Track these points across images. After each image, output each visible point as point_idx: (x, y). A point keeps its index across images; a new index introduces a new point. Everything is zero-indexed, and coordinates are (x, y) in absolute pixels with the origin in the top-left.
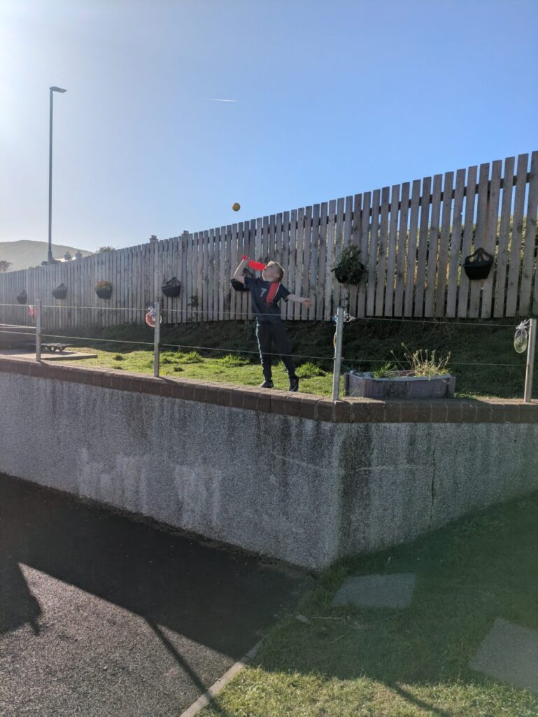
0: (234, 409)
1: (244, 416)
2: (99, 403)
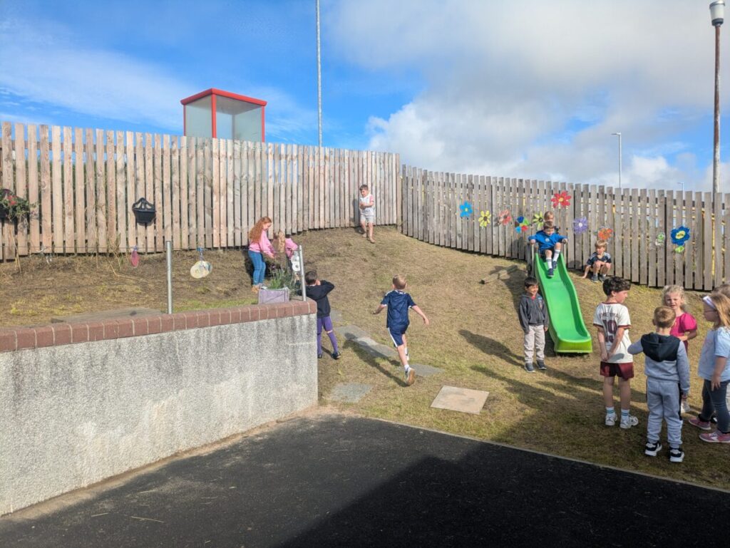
0: (261, 322)
1: (268, 323)
2: (112, 357)
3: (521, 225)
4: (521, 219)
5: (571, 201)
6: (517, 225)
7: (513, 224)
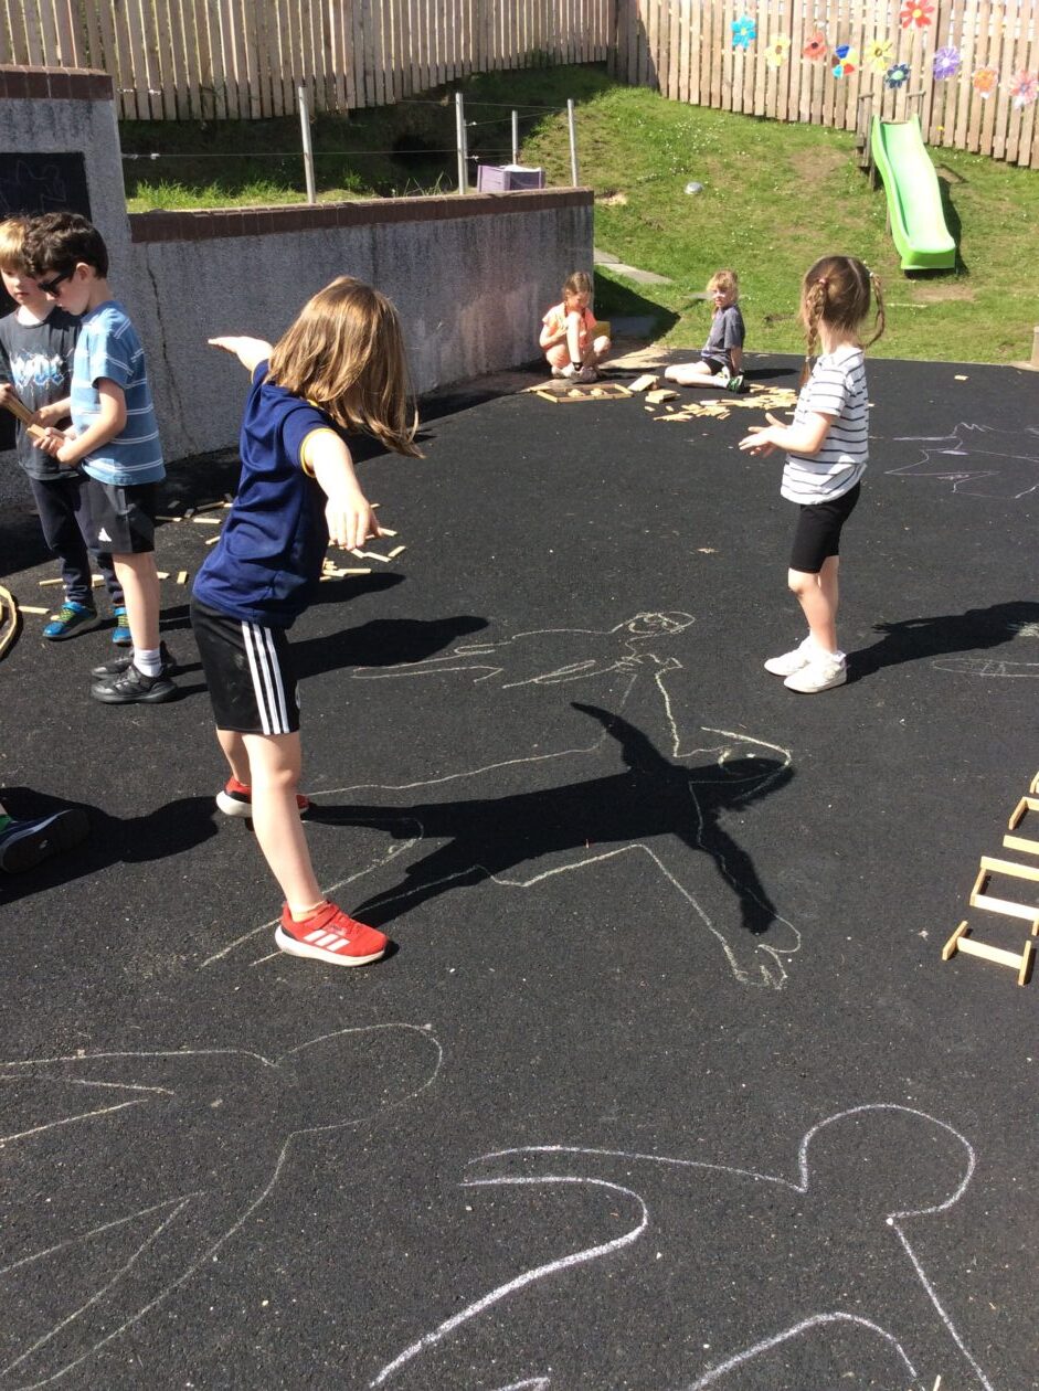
3: (843, 62)
4: (843, 52)
5: (933, 17)
6: (835, 62)
7: (829, 59)
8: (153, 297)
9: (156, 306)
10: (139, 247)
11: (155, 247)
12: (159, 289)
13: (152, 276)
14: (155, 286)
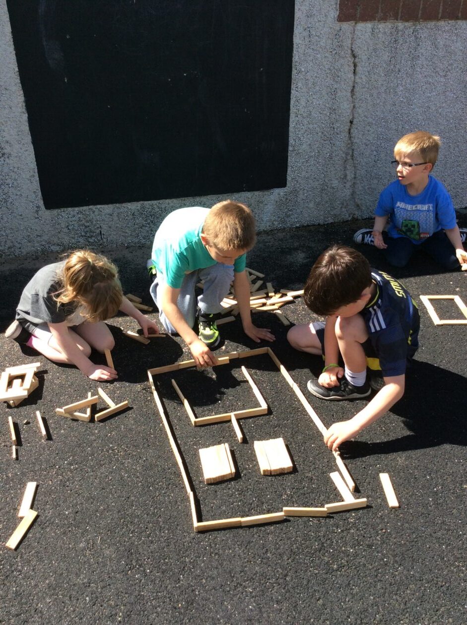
8: (351, 75)
9: (351, 84)
10: (347, 26)
11: (364, 28)
12: (359, 69)
13: (354, 56)
14: (355, 66)
